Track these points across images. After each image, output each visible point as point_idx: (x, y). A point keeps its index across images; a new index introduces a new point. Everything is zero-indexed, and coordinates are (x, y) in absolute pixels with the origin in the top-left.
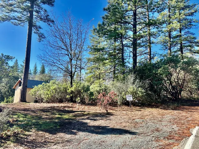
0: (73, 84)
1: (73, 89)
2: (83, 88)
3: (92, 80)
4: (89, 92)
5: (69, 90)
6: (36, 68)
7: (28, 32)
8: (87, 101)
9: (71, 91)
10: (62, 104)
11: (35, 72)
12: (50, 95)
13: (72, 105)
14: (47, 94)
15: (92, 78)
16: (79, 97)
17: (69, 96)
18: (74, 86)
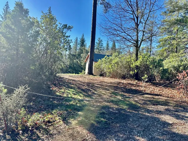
0: (139, 56)
1: (138, 63)
2: (153, 62)
3: (165, 54)
4: (161, 68)
5: (133, 65)
6: (108, 45)
7: (94, 2)
8: (157, 80)
9: (136, 66)
10: (124, 80)
11: (108, 49)
12: (111, 70)
13: (136, 83)
14: (109, 68)
15: (165, 52)
16: (147, 74)
17: (133, 72)
18: (140, 59)
